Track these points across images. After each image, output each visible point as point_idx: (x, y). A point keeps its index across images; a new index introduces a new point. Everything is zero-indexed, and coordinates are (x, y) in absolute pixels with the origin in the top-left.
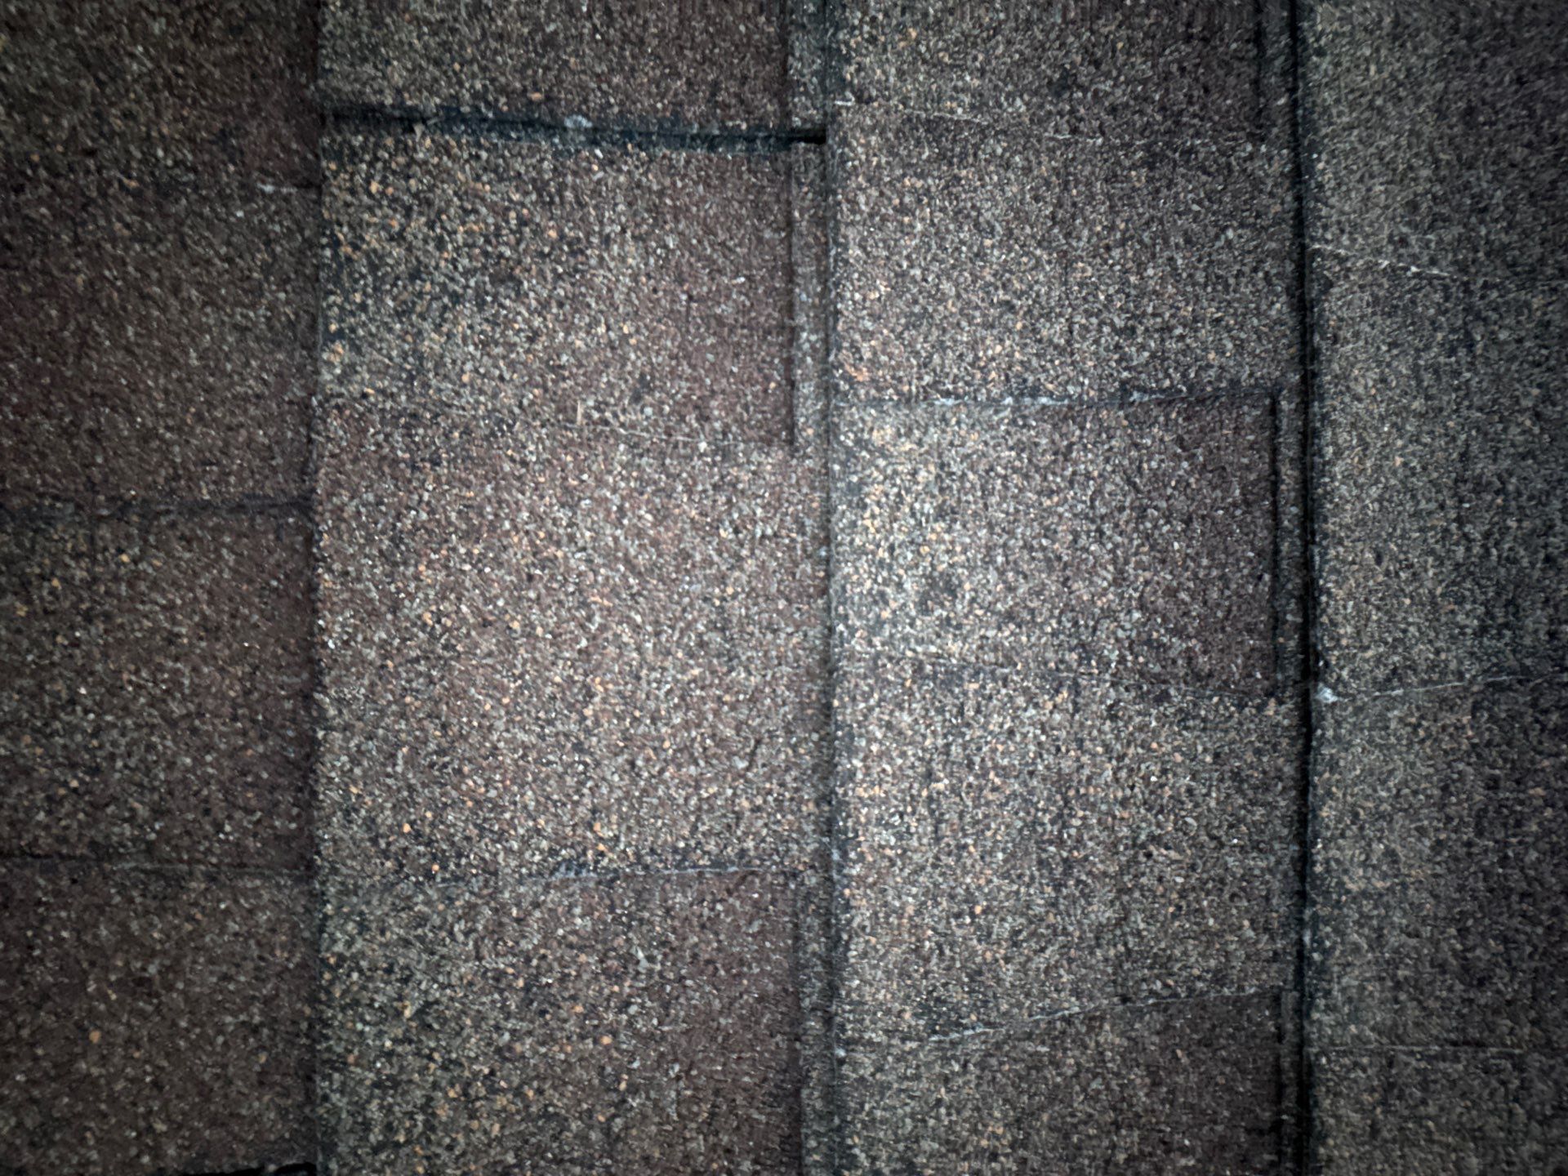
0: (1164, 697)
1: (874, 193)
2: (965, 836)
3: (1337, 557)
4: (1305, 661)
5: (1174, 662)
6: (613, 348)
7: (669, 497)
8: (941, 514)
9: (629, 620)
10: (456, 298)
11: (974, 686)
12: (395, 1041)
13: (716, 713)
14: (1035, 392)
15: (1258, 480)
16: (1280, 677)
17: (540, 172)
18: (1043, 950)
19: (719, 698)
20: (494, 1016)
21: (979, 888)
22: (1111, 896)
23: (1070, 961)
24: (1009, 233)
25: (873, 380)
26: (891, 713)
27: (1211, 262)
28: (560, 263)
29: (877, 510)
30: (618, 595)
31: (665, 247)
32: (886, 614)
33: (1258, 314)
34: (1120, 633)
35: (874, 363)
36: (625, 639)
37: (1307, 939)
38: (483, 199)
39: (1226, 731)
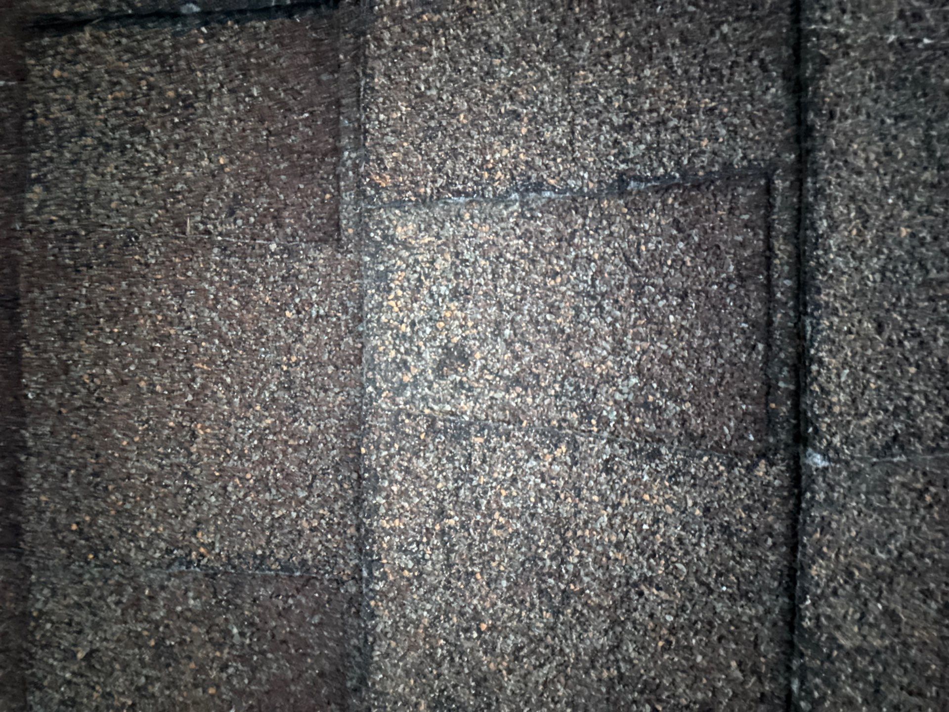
0: (655, 455)
1: (397, 29)
2: (473, 564)
3: (831, 327)
4: (797, 426)
5: (669, 423)
6: (214, 176)
7: (251, 287)
8: (455, 294)
9: (223, 382)
10: (108, 147)
11: (479, 440)
12: (74, 674)
13: (284, 453)
14: (539, 187)
15: (753, 255)
16: (771, 440)
17: (163, 48)
18: (542, 666)
19: (286, 442)
20: (136, 665)
21: (484, 609)
22: (605, 626)
23: (567, 677)
24: (517, 50)
25: (395, 185)
26: (409, 461)
27: (706, 57)
28: (177, 115)
29: (400, 293)
30: (214, 363)
31: (252, 96)
32: (408, 378)
33: (752, 99)
34: (618, 396)
35: (396, 171)
36: (220, 395)
37: (795, 686)
38: (123, 73)
39: (717, 488)
